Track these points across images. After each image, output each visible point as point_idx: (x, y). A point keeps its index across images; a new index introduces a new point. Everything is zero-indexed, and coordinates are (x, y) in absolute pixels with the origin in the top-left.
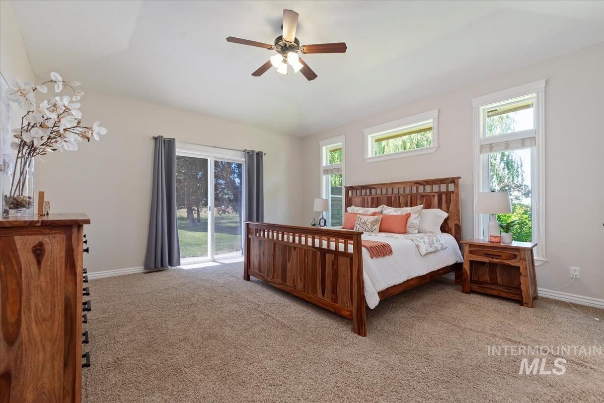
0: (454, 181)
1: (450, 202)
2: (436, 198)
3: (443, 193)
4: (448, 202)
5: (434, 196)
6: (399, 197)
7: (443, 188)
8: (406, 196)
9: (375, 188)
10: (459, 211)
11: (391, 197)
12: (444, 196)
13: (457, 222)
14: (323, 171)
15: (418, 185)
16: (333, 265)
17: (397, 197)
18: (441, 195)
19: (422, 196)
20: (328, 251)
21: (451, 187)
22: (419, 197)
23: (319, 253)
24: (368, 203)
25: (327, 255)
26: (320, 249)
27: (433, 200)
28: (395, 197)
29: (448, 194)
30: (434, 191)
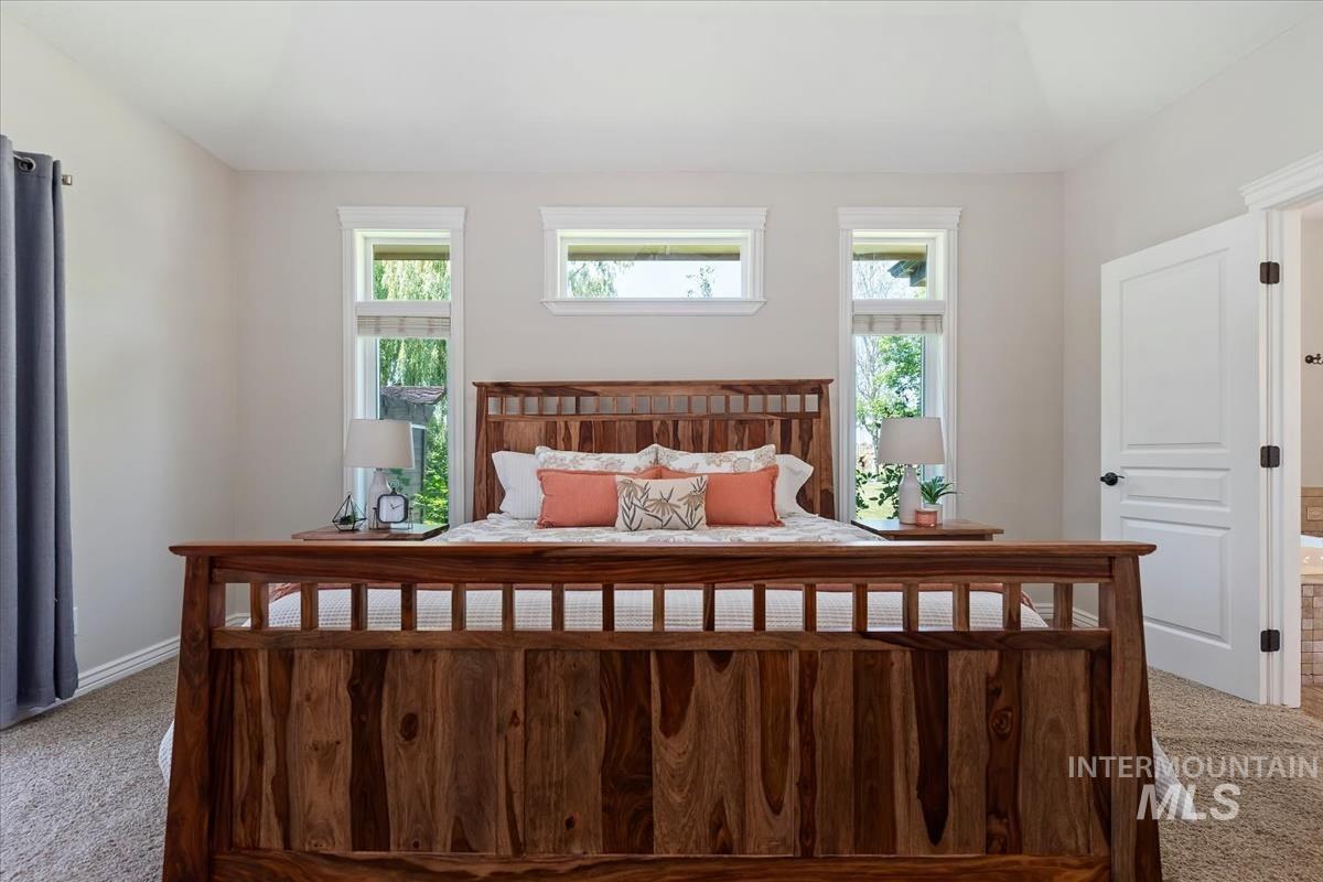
0: (819, 388)
1: (811, 437)
2: (777, 427)
3: (794, 415)
4: (806, 437)
5: (771, 423)
6: (676, 424)
7: (793, 403)
8: (697, 421)
9: (595, 394)
10: (831, 459)
11: (650, 422)
12: (795, 423)
13: (825, 486)
14: (355, 320)
15: (728, 392)
16: (992, 694)
17: (670, 424)
18: (789, 421)
19: (741, 422)
20: (964, 639)
21: (812, 402)
22: (732, 423)
23: (900, 660)
24: (568, 438)
25: (957, 661)
26: (911, 637)
27: (770, 432)
28: (663, 423)
29: (806, 418)
30: (769, 411)
